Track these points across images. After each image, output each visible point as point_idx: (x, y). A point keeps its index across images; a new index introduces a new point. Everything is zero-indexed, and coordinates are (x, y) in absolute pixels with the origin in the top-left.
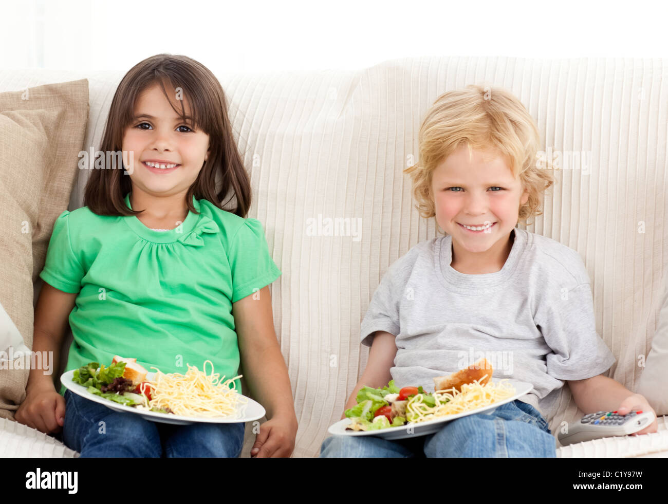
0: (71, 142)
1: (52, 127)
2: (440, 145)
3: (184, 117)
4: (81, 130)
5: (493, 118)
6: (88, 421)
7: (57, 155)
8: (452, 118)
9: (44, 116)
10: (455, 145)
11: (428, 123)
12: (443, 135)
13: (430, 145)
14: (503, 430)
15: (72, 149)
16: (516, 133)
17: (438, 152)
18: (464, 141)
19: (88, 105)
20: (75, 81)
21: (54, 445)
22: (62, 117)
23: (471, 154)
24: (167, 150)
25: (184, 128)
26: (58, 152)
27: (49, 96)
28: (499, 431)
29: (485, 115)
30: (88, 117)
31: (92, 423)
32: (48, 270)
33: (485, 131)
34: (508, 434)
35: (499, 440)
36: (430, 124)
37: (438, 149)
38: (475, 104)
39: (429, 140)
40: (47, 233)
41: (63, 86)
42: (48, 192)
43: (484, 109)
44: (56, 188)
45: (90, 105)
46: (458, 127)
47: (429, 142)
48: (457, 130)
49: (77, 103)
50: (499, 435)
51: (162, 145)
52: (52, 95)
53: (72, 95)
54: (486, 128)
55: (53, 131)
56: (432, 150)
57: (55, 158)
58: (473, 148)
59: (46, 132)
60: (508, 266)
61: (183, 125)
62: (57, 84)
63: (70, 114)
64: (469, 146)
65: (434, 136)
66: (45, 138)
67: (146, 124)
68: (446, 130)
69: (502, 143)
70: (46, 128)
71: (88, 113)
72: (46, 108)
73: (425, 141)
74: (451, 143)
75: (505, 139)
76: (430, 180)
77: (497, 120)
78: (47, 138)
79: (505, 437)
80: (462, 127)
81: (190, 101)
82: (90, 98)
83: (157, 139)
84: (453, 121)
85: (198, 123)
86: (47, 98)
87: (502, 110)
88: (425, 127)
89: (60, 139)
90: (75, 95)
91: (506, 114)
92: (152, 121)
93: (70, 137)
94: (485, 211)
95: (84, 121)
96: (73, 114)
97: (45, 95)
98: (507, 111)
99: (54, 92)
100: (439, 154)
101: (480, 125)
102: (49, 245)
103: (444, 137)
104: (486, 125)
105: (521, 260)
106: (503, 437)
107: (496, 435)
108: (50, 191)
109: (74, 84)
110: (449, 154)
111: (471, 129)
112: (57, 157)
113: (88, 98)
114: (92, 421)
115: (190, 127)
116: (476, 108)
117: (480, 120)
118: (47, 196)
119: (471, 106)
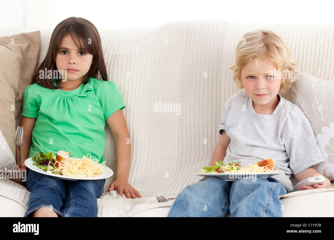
0: (32, 58)
1: (24, 51)
2: (244, 59)
3: (81, 49)
4: (36, 53)
5: (268, 46)
6: (35, 181)
7: (27, 63)
8: (249, 46)
9: (21, 46)
10: (251, 59)
11: (239, 48)
12: (245, 54)
13: (239, 58)
14: (273, 186)
15: (33, 61)
16: (279, 53)
17: (243, 62)
18: (254, 57)
19: (40, 42)
20: (35, 32)
21: (22, 189)
22: (29, 47)
23: (257, 63)
24: (74, 63)
25: (82, 52)
26: (27, 62)
27: (23, 38)
28: (271, 187)
29: (264, 45)
30: (40, 47)
31: (36, 182)
32: (25, 111)
33: (264, 52)
34: (275, 189)
35: (270, 191)
36: (240, 48)
37: (243, 60)
38: (260, 39)
39: (239, 56)
40: (22, 97)
41: (29, 34)
42: (22, 79)
43: (264, 42)
44: (26, 78)
45: (41, 42)
46: (252, 51)
47: (239, 57)
48: (251, 52)
49: (35, 41)
50: (270, 188)
51: (72, 61)
52: (25, 38)
53: (33, 38)
54: (265, 51)
55: (25, 53)
56: (241, 61)
57: (25, 65)
58: (258, 60)
59: (22, 54)
60: (275, 113)
61: (81, 51)
62: (26, 33)
63: (32, 46)
64: (257, 60)
65: (242, 55)
66: (21, 56)
67: (65, 51)
68: (246, 52)
69: (272, 58)
70: (22, 52)
71: (40, 45)
72: (22, 43)
73: (238, 56)
74: (249, 58)
75: (273, 56)
76: (241, 73)
77: (270, 47)
78: (22, 56)
79: (273, 190)
80: (254, 50)
81: (83, 40)
82: (41, 39)
83: (70, 59)
84: (249, 48)
85: (87, 50)
86: (23, 39)
87: (272, 42)
88: (238, 49)
89: (28, 57)
90: (35, 38)
91: (274, 44)
92: (67, 50)
93: (32, 56)
94: (264, 87)
95: (38, 49)
96: (34, 46)
97: (21, 38)
98: (275, 43)
99: (25, 36)
100: (243, 63)
101: (261, 49)
102: (23, 102)
103: (245, 55)
104: (264, 49)
105: (280, 112)
106: (272, 190)
107: (269, 188)
108: (23, 79)
109: (34, 33)
110: (247, 63)
111: (258, 52)
112: (26, 64)
113: (40, 39)
114: (37, 181)
115: (84, 52)
116: (260, 41)
117: (262, 47)
118: (22, 81)
119: (258, 40)
